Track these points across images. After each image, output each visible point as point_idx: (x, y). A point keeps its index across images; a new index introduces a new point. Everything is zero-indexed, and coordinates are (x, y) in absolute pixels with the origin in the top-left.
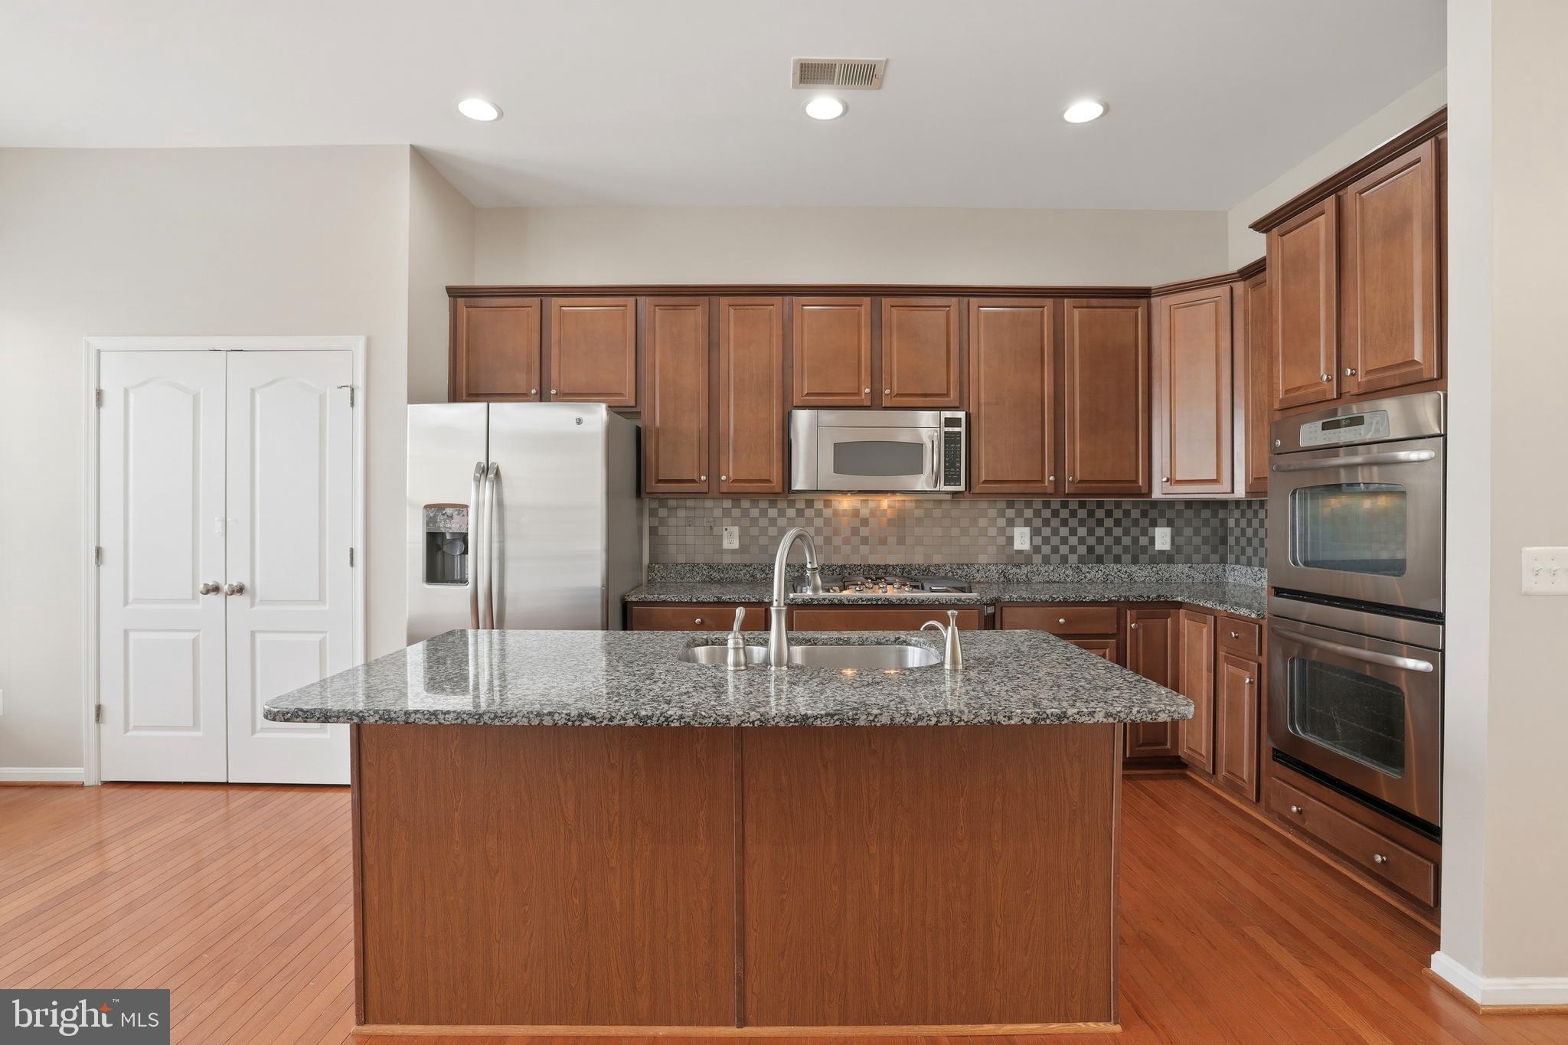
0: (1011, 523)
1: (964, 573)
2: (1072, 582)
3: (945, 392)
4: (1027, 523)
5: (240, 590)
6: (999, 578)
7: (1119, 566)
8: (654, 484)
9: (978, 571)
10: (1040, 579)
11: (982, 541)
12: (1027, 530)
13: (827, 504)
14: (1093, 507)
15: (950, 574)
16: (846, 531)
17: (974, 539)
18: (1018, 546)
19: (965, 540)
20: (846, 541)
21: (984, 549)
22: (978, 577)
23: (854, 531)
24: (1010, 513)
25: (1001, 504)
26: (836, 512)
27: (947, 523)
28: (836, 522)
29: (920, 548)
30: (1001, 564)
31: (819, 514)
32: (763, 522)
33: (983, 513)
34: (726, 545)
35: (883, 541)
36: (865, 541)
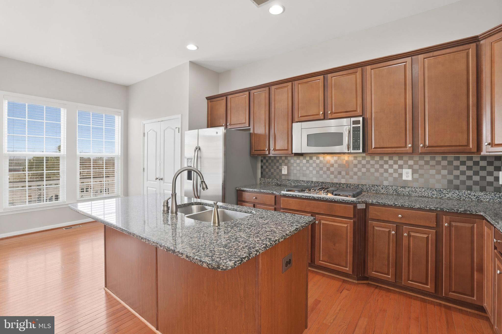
0: (401, 167)
1: (375, 189)
2: (436, 198)
3: (355, 110)
4: (410, 167)
5: (162, 179)
6: (393, 193)
8: (253, 152)
9: (382, 188)
10: (417, 194)
11: (386, 175)
12: (410, 171)
13: (318, 158)
14: (452, 159)
15: (368, 189)
16: (325, 169)
17: (382, 174)
18: (404, 178)
19: (377, 174)
20: (325, 173)
21: (386, 179)
22: (382, 191)
23: (328, 169)
24: (401, 162)
25: (396, 158)
26: (321, 162)
27: (368, 166)
28: (321, 165)
29: (355, 177)
30: (395, 186)
31: (314, 162)
32: (295, 165)
33: (386, 162)
34: (283, 173)
35: (340, 173)
36: (332, 173)
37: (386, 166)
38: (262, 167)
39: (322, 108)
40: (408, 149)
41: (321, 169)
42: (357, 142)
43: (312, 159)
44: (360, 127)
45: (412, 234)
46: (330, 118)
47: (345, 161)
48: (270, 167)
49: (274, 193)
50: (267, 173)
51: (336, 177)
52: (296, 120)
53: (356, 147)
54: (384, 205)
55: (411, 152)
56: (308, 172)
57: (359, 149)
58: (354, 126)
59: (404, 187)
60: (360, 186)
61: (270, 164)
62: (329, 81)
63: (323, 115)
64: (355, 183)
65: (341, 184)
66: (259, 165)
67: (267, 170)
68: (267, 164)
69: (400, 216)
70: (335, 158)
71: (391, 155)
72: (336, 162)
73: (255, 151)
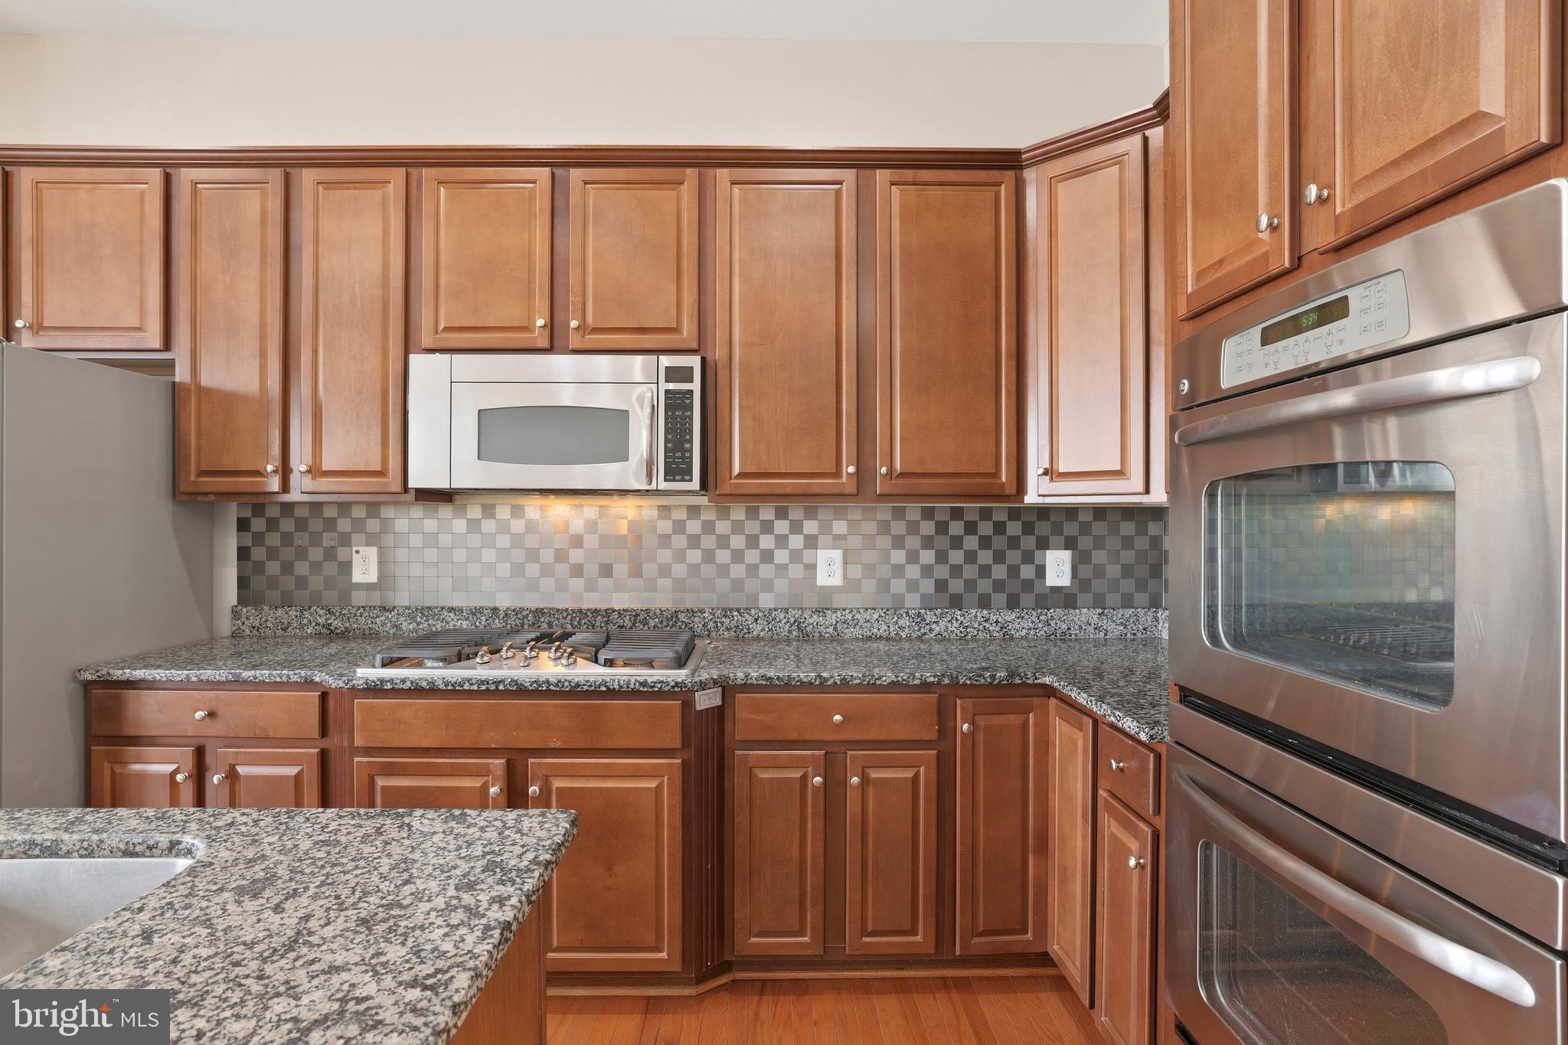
0: (811, 542)
1: (734, 623)
2: (909, 639)
3: (675, 326)
4: (838, 540)
6: (790, 632)
7: (985, 612)
8: (193, 479)
9: (756, 620)
10: (856, 632)
11: (766, 571)
12: (837, 555)
13: (517, 512)
14: (946, 517)
15: (711, 625)
16: (547, 556)
17: (753, 569)
18: (823, 579)
19: (738, 571)
20: (546, 570)
21: (768, 586)
22: (756, 629)
23: (561, 556)
24: (810, 527)
25: (796, 513)
26: (531, 526)
27: (709, 542)
28: (531, 541)
29: (664, 583)
30: (794, 609)
31: (504, 527)
32: (416, 540)
33: (767, 527)
34: (358, 577)
35: (606, 571)
36: (577, 571)
37: (767, 542)
38: (243, 553)
39: (541, 301)
40: (844, 480)
41: (533, 555)
42: (684, 451)
43: (492, 516)
44: (691, 392)
45: (874, 774)
46: (577, 346)
47: (625, 522)
48: (287, 553)
49: (317, 679)
50: (273, 583)
51: (591, 587)
52: (426, 340)
53: (676, 469)
54: (787, 686)
55: (854, 491)
56: (474, 570)
57: (687, 478)
58: (671, 386)
59: (820, 611)
60: (682, 617)
61: (287, 539)
62: (574, 197)
63: (547, 333)
64: (664, 606)
65: (614, 611)
66: (229, 543)
67: (273, 568)
68: (273, 539)
69: (838, 718)
70: (590, 509)
71: (782, 500)
72: (591, 527)
73: (202, 473)
